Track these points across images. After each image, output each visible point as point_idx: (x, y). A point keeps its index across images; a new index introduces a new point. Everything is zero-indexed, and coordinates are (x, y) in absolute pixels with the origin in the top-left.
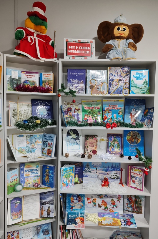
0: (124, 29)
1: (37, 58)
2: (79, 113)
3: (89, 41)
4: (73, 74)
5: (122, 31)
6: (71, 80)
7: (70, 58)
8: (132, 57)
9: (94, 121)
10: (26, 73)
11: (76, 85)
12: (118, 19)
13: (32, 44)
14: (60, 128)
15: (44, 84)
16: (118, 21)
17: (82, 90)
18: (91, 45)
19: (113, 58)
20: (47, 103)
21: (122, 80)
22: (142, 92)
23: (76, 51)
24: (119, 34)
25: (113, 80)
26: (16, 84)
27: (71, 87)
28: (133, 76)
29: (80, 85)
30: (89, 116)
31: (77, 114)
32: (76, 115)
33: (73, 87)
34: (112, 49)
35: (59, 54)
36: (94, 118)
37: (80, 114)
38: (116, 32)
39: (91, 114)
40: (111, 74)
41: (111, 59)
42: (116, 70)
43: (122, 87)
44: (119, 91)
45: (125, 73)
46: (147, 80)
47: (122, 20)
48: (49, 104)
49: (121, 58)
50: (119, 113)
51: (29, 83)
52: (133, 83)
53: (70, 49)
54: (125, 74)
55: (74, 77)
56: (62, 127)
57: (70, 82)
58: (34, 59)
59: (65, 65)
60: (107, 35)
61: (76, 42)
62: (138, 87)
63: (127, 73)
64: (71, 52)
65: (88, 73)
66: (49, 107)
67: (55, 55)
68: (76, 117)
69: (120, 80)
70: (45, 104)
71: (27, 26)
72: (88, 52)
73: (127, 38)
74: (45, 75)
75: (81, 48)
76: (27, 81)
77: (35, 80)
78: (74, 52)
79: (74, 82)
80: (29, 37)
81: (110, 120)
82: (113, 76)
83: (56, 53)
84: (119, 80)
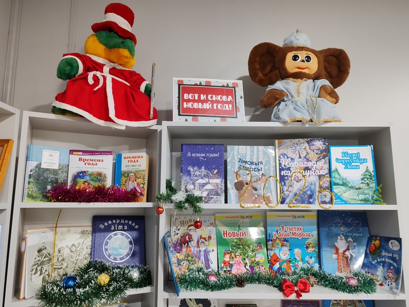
0: (308, 59)
1: (108, 119)
2: (210, 248)
3: (230, 82)
4: (193, 155)
5: (303, 61)
6: (190, 168)
7: (186, 120)
8: (333, 118)
9: (248, 267)
10: (81, 153)
11: (201, 181)
12: (293, 39)
13: (97, 88)
14: (162, 295)
15: (124, 179)
16: (292, 42)
17: (217, 194)
18: (235, 92)
19: (288, 120)
20: (130, 223)
21: (310, 170)
22: (362, 197)
23: (200, 104)
24: (298, 68)
25: (289, 169)
26: (51, 181)
27: (190, 187)
28: (337, 160)
29: (211, 181)
30: (236, 257)
31: (205, 250)
32: (202, 253)
33: (195, 186)
34: (283, 101)
35: (161, 111)
36: (247, 261)
37: (213, 250)
38: (290, 65)
39: (239, 251)
40: (284, 155)
41: (285, 122)
42: (295, 145)
43: (312, 187)
44: (306, 196)
45: (317, 154)
46: (371, 168)
47: (302, 40)
48: (137, 227)
49: (309, 119)
50: (307, 248)
51: (88, 178)
52: (337, 176)
53: (188, 101)
54: (317, 156)
55: (197, 163)
56: (166, 295)
57: (189, 173)
58: (101, 123)
59: (174, 135)
60: (271, 71)
61: (201, 85)
62: (350, 185)
63: (322, 152)
64: (191, 107)
65: (229, 152)
66: (135, 234)
67: (152, 112)
68: (202, 258)
69: (307, 169)
70: (126, 228)
71: (90, 52)
72: (228, 107)
73: (316, 77)
74: (129, 159)
75: (212, 97)
76: (84, 172)
77: (104, 171)
78: (195, 107)
79: (197, 173)
80: (91, 75)
81: (285, 264)
82: (289, 159)
83: (154, 109)
84: (305, 170)
